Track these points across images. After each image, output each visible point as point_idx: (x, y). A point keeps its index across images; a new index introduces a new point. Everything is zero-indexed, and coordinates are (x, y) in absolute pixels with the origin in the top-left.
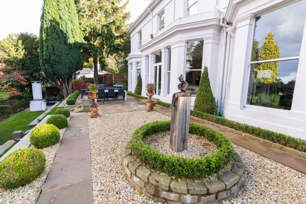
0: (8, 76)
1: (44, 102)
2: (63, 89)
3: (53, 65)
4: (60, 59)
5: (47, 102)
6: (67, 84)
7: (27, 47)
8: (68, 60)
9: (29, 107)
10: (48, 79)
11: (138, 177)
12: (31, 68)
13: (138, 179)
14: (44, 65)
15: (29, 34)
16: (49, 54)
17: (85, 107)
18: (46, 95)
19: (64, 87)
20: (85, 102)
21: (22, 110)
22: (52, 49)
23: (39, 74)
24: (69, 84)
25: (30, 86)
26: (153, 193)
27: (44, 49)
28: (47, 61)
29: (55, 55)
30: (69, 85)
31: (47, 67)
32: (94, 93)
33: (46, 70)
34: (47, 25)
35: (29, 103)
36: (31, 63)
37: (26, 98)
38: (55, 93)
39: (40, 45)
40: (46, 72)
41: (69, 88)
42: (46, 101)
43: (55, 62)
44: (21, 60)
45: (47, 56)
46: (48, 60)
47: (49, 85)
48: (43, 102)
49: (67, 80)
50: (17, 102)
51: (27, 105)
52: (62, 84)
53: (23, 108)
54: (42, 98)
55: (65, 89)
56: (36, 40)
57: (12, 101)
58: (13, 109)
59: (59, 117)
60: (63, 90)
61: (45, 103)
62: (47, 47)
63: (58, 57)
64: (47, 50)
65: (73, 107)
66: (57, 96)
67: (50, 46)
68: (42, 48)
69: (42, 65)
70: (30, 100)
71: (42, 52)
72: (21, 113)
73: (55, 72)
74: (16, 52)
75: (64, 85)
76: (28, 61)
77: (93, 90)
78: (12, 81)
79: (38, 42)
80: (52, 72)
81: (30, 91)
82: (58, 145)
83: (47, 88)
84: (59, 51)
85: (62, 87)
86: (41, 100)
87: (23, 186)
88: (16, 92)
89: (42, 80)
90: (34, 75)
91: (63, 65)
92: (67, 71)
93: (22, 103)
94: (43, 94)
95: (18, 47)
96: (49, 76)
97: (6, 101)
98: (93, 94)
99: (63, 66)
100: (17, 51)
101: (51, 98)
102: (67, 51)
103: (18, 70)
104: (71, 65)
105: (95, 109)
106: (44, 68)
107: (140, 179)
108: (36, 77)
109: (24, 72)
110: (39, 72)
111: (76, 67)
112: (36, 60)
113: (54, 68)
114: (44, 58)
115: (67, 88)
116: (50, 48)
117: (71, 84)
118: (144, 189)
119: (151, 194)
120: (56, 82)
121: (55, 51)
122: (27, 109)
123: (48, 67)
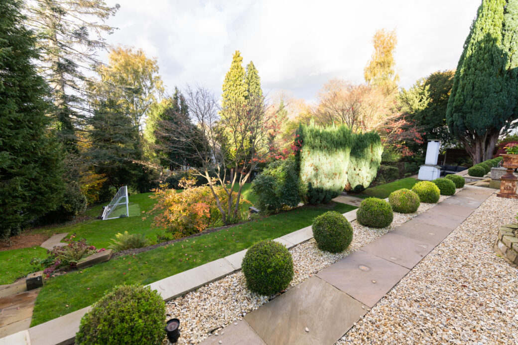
0: (405, 133)
1: (438, 169)
2: (475, 153)
3: (466, 114)
4: (480, 102)
5: (442, 171)
6: (483, 144)
7: (435, 92)
8: (497, 102)
9: (418, 173)
10: (453, 136)
11: (503, 243)
12: (432, 122)
13: (503, 245)
14: (452, 116)
15: (441, 72)
16: (464, 98)
17: (496, 180)
18: (445, 161)
19: (478, 149)
20: (498, 173)
21: (409, 176)
22: (472, 88)
23: (442, 129)
24: (490, 145)
25: (425, 146)
26: (513, 261)
27: (458, 91)
28: (457, 109)
29: (474, 97)
30: (488, 146)
31: (455, 118)
32: (514, 159)
33: (453, 122)
34: (472, 52)
35: (419, 168)
36: (434, 114)
37: (416, 162)
38: (459, 159)
39: (453, 85)
40: (451, 126)
41: (487, 151)
42: (441, 169)
43: (471, 108)
44: (423, 111)
45: (460, 101)
46: (460, 108)
47: (453, 146)
48: (436, 170)
49: (486, 137)
50: (406, 165)
51: (415, 171)
52: (475, 144)
53: (410, 174)
54: (436, 163)
55: (478, 153)
56: (450, 79)
57: (401, 163)
58: (400, 174)
59: (445, 181)
60: (473, 155)
61: (440, 171)
62: (463, 88)
63: (479, 100)
64: (463, 91)
65: (478, 179)
66: (462, 164)
67: (469, 84)
68: (456, 89)
69: (448, 116)
70: (420, 165)
71: (455, 95)
72: (408, 179)
73: (466, 124)
74: (419, 102)
75: (478, 146)
76: (431, 113)
77: (513, 153)
78: (408, 139)
79: (452, 81)
80: (462, 124)
81: (424, 152)
82: (434, 205)
83: (449, 150)
84: (482, 88)
85: (474, 149)
86: (434, 166)
87: (401, 213)
88: (407, 152)
89: (444, 138)
90: (434, 130)
91: (485, 112)
92: (489, 122)
93: (411, 168)
94: (441, 158)
95: (423, 96)
96: (455, 131)
97: (396, 162)
98: (512, 160)
99: (483, 113)
100: (421, 101)
101: (451, 165)
102: (500, 85)
103: (417, 125)
104: (501, 110)
105: (510, 184)
106: (450, 119)
107: (505, 244)
108: (436, 133)
109: (422, 128)
110: (442, 126)
111: (512, 113)
112: (442, 110)
113: (466, 118)
114: (454, 105)
115: (484, 151)
116: (469, 87)
117: (492, 144)
118: (506, 254)
119: (511, 261)
120: (464, 140)
121: (476, 90)
122: (415, 177)
123: (457, 117)
